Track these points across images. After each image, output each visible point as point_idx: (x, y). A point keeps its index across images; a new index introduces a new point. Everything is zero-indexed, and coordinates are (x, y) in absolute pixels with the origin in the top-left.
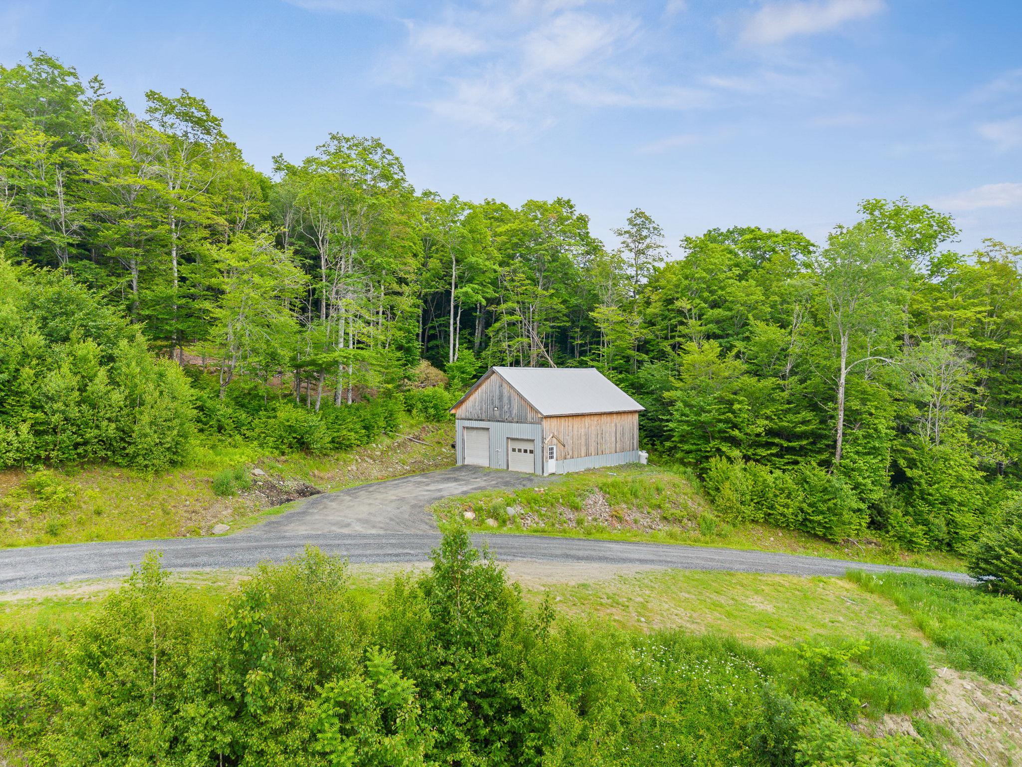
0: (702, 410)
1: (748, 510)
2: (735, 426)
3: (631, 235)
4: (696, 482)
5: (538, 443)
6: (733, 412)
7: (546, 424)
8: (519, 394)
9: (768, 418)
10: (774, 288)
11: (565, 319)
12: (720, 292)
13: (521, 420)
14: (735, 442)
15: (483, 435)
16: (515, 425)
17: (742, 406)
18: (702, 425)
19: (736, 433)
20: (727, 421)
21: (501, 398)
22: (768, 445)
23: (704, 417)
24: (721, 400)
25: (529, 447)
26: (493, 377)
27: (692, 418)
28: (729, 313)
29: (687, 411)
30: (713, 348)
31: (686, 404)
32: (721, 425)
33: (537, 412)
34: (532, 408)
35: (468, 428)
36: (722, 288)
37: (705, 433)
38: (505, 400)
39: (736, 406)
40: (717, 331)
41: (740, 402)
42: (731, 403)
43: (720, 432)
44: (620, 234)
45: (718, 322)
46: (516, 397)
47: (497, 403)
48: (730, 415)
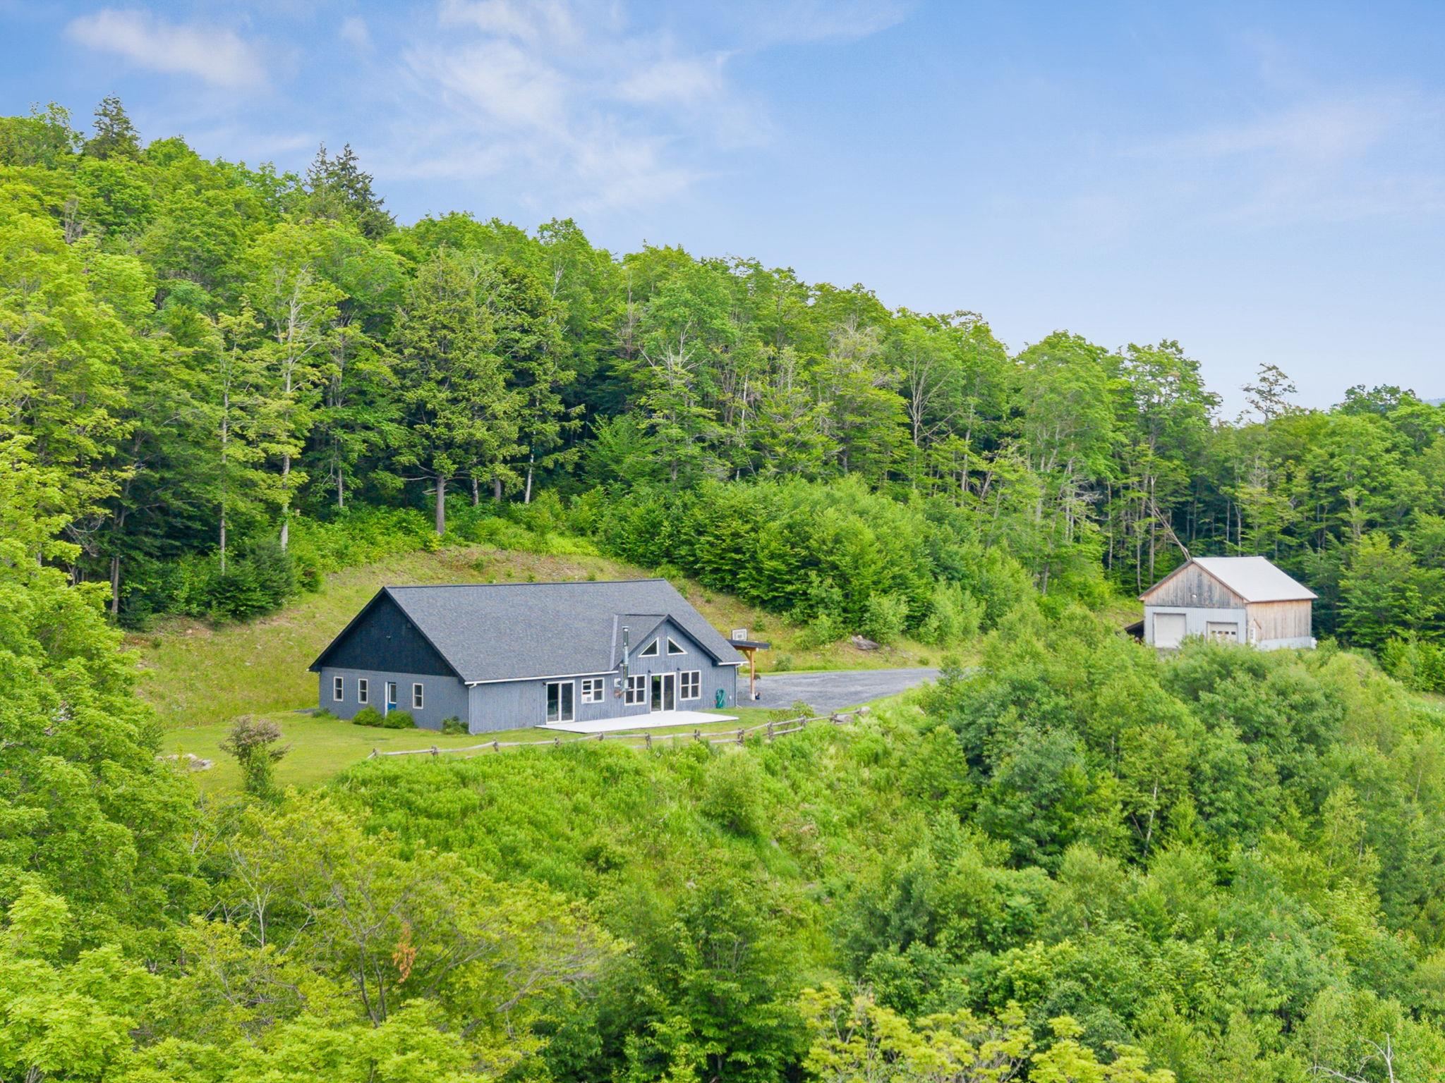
0: (1378, 598)
1: (1421, 680)
2: (1406, 611)
3: (1260, 392)
4: (1374, 660)
5: (1242, 626)
6: (1406, 599)
7: (1252, 610)
8: (1221, 583)
9: (1435, 604)
10: (1436, 478)
11: (1187, 492)
12: (1381, 479)
13: (1224, 605)
14: (1406, 625)
15: (1180, 620)
16: (1216, 610)
17: (1413, 593)
18: (1377, 611)
19: (1408, 617)
20: (1401, 607)
21: (1200, 586)
22: (1436, 628)
23: (1382, 604)
24: (1395, 589)
25: (1231, 629)
26: (1191, 568)
27: (1370, 604)
28: (1389, 502)
29: (1364, 598)
30: (1380, 538)
31: (1364, 592)
32: (1396, 610)
33: (1242, 598)
34: (1235, 594)
35: (1158, 614)
36: (1384, 475)
37: (1380, 617)
38: (1206, 588)
39: (1408, 594)
40: (1380, 520)
41: (1411, 590)
42: (1403, 591)
43: (1393, 617)
44: (1247, 390)
45: (1379, 510)
46: (1218, 585)
47: (1195, 590)
48: (1403, 601)
